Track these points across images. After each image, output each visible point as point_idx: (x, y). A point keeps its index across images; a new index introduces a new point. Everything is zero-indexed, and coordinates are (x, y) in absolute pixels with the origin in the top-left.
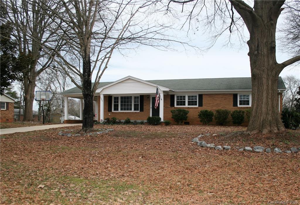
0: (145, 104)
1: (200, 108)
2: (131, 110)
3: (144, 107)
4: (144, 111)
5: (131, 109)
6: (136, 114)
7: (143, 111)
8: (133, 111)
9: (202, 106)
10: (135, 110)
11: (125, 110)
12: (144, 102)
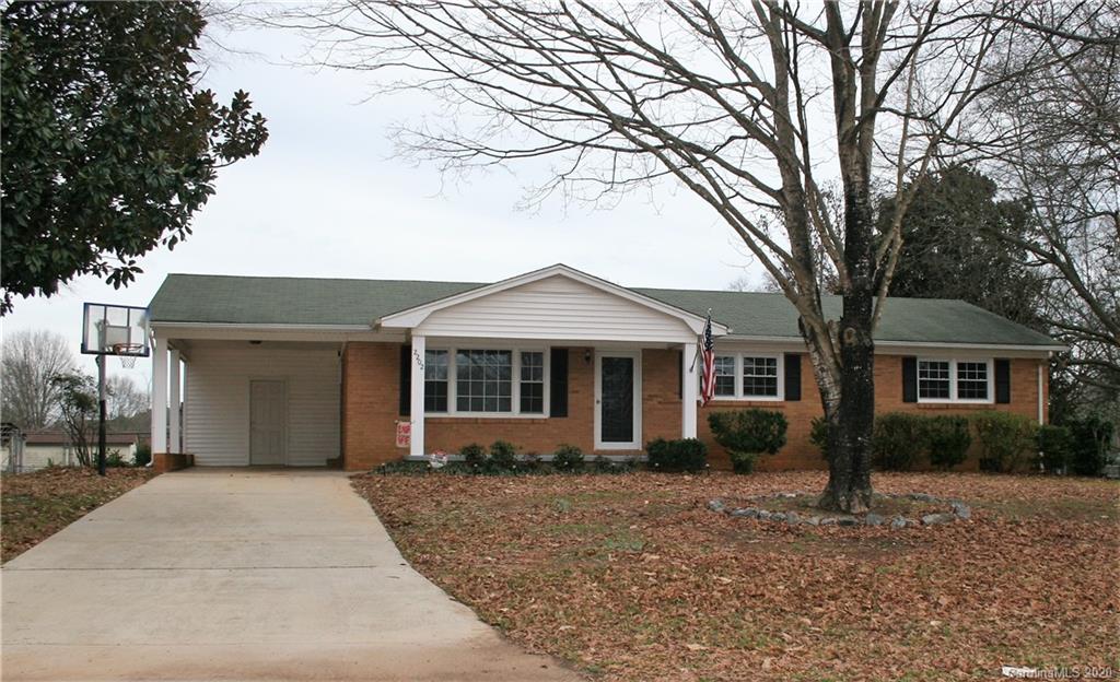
0: (571, 385)
1: (790, 404)
2: (509, 410)
3: (572, 398)
4: (569, 414)
5: (507, 407)
6: (532, 427)
7: (565, 415)
8: (516, 412)
9: (799, 399)
10: (524, 409)
11: (478, 408)
12: (571, 376)
